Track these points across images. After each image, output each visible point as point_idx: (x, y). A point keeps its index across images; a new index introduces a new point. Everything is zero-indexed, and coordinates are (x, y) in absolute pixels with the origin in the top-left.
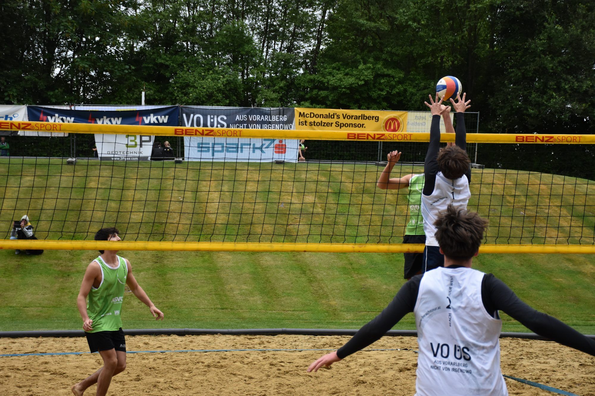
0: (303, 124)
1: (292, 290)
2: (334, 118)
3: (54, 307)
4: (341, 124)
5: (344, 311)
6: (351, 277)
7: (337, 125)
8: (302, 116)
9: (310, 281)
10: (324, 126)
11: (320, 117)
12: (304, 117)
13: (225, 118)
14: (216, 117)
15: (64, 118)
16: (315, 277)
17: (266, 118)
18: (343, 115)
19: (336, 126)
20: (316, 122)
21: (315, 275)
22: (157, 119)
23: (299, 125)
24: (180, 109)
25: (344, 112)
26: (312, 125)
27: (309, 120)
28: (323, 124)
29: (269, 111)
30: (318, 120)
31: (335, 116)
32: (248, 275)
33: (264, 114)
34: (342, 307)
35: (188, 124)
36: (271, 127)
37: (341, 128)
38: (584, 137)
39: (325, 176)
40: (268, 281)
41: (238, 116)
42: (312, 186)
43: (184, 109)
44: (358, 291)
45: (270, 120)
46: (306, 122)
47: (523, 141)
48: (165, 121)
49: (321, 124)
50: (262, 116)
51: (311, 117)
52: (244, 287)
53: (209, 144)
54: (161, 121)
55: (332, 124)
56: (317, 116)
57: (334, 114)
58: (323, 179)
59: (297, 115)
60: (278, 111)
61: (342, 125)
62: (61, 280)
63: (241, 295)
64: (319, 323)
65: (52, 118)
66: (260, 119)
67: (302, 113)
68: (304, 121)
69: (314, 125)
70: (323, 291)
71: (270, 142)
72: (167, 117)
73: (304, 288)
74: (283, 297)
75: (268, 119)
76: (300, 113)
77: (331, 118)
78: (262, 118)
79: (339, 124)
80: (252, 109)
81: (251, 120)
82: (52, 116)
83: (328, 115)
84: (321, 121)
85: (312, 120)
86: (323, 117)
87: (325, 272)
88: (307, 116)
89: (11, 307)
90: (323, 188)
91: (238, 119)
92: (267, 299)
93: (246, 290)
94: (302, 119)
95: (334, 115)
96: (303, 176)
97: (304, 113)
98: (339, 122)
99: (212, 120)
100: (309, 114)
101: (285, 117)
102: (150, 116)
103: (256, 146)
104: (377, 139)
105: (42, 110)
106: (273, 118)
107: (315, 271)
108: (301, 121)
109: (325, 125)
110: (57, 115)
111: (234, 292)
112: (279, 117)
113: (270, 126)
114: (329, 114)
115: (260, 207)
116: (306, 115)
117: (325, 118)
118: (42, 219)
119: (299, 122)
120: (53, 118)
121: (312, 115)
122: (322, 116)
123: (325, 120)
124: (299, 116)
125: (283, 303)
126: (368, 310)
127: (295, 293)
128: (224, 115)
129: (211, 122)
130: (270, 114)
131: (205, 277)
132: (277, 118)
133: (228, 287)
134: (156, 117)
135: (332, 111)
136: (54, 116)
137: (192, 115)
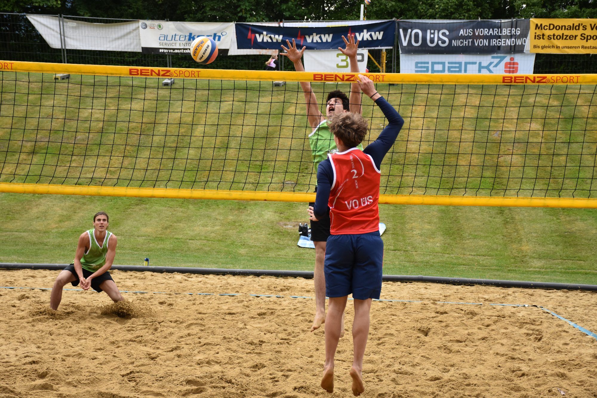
0: (540, 38)
1: (481, 231)
2: (579, 29)
3: (219, 241)
4: (587, 36)
5: (535, 258)
6: (557, 219)
7: (583, 38)
8: (539, 28)
9: (506, 223)
10: (565, 39)
11: (562, 29)
12: (542, 29)
13: (447, 33)
14: (436, 32)
15: (272, 36)
16: (513, 218)
17: (495, 32)
18: (591, 25)
19: (581, 39)
20: (556, 34)
21: (514, 216)
22: (371, 35)
23: (535, 38)
24: (397, 24)
25: (593, 22)
26: (551, 38)
27: (547, 33)
28: (564, 37)
29: (499, 24)
30: (560, 32)
31: (581, 27)
32: (435, 213)
33: (493, 26)
34: (534, 253)
35: (405, 40)
36: (501, 42)
37: (587, 41)
38: (584, 77)
39: (558, 100)
40: (456, 220)
41: (462, 30)
42: (539, 112)
43: (401, 24)
44: (559, 236)
45: (500, 34)
46: (543, 35)
47: (511, 82)
48: (380, 38)
49: (561, 37)
50: (491, 29)
51: (550, 29)
52: (427, 226)
53: (428, 63)
54: (375, 38)
55: (576, 36)
56: (558, 28)
57: (579, 24)
58: (556, 103)
59: (532, 27)
60: (510, 24)
61: (589, 38)
62: (236, 212)
63: (421, 235)
64: (498, 270)
65: (260, 36)
66: (488, 33)
67: (539, 25)
68: (541, 34)
69: (554, 39)
70: (518, 233)
71: (498, 60)
72: (382, 33)
73: (496, 230)
74: (468, 239)
75: (498, 33)
76: (537, 25)
77: (576, 29)
78: (490, 32)
79: (586, 36)
80: (479, 22)
81: (477, 34)
82: (260, 34)
83: (572, 26)
84: (563, 34)
85: (551, 33)
86: (565, 29)
87: (527, 212)
88: (546, 28)
89: (177, 239)
90: (552, 114)
91: (462, 34)
92: (448, 241)
93: (428, 230)
94: (539, 32)
95: (579, 26)
96: (531, 100)
97: (541, 25)
98: (585, 34)
99: (432, 36)
100: (548, 25)
101: (518, 30)
102: (363, 32)
103: (482, 65)
104: (347, 80)
105: (250, 27)
106: (503, 31)
107: (516, 211)
108: (537, 35)
109: (568, 38)
110: (265, 33)
111: (414, 232)
112: (511, 30)
113: (499, 41)
114: (573, 24)
115: (468, 136)
116: (544, 27)
117: (567, 29)
118: (232, 147)
119: (535, 36)
120: (262, 36)
121: (552, 27)
122: (563, 28)
123: (567, 33)
124: (536, 29)
125: (465, 246)
126: (564, 258)
127: (483, 235)
128: (446, 29)
129: (430, 38)
130: (500, 27)
131: (387, 214)
132: (508, 31)
133: (408, 226)
134: (369, 33)
135: (576, 21)
136: (262, 34)
137: (410, 30)
